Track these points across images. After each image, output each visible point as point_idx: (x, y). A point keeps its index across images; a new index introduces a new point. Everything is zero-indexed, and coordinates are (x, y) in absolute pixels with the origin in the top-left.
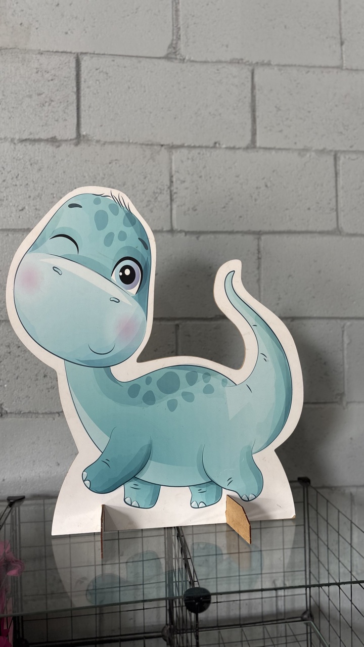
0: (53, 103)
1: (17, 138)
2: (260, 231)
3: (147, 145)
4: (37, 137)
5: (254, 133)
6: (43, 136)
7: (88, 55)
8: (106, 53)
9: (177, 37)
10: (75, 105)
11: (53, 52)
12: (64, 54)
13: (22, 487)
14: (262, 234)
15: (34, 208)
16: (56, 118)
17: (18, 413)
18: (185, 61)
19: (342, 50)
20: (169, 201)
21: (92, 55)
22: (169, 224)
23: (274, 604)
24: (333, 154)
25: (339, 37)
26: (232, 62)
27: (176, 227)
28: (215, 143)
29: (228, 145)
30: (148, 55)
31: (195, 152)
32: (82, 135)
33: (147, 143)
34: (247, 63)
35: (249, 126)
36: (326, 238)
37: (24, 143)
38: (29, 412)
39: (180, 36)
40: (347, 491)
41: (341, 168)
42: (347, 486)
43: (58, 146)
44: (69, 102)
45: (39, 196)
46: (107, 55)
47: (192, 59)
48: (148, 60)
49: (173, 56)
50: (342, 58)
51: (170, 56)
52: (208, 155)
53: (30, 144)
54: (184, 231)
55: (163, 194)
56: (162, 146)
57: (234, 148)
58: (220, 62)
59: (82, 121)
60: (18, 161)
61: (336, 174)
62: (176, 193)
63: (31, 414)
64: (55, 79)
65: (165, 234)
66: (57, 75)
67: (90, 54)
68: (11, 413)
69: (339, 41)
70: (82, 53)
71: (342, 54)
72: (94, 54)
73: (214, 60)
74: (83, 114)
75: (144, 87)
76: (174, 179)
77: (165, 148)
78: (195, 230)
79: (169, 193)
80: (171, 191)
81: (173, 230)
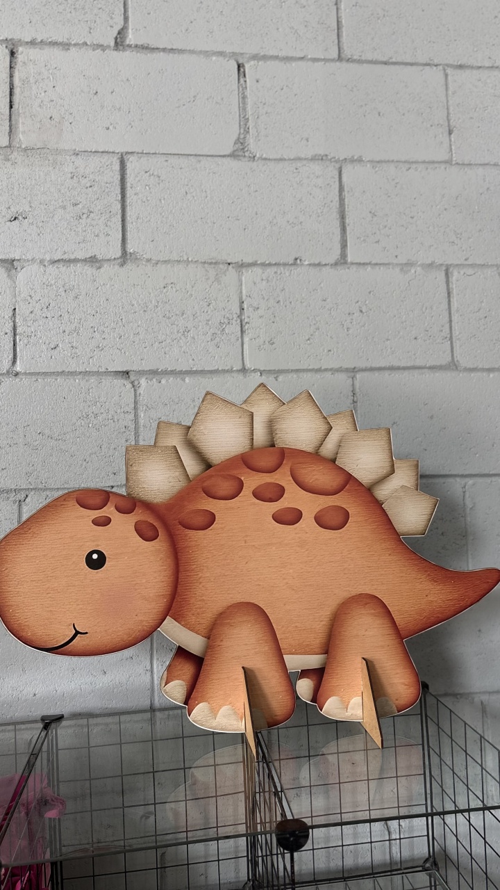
0: (92, 215)
1: (48, 259)
2: (354, 368)
3: (211, 263)
4: (73, 258)
5: (344, 245)
6: (80, 255)
7: (135, 154)
8: (157, 152)
9: (245, 130)
10: (119, 216)
11: (91, 152)
12: (105, 154)
14: (356, 372)
15: (70, 345)
16: (96, 232)
18: (256, 158)
19: (450, 140)
20: (240, 335)
21: (140, 155)
22: (241, 362)
23: (388, 850)
24: (444, 268)
25: (447, 124)
26: (314, 159)
27: (248, 365)
28: (296, 259)
29: (312, 262)
30: (209, 154)
31: (271, 271)
32: (128, 253)
33: (210, 261)
34: (333, 160)
35: (337, 237)
36: (438, 374)
37: (56, 265)
39: (248, 128)
40: (477, 699)
41: (454, 286)
42: (477, 693)
43: (100, 268)
44: (111, 213)
45: (76, 330)
46: (159, 154)
47: (264, 156)
48: (209, 158)
49: (241, 153)
50: (451, 150)
51: (236, 153)
52: (287, 274)
53: (63, 266)
54: (259, 370)
55: (232, 324)
56: (229, 264)
57: (319, 265)
58: (300, 159)
59: (129, 236)
60: (48, 287)
61: (449, 294)
62: (247, 323)
64: (94, 185)
65: (235, 375)
66: (97, 180)
67: (138, 153)
69: (447, 128)
70: (127, 153)
71: (451, 145)
72: (142, 153)
73: (292, 158)
74: (129, 227)
75: (205, 191)
76: (245, 306)
77: (233, 267)
78: (273, 369)
79: (240, 324)
80: (241, 321)
81: (245, 369)
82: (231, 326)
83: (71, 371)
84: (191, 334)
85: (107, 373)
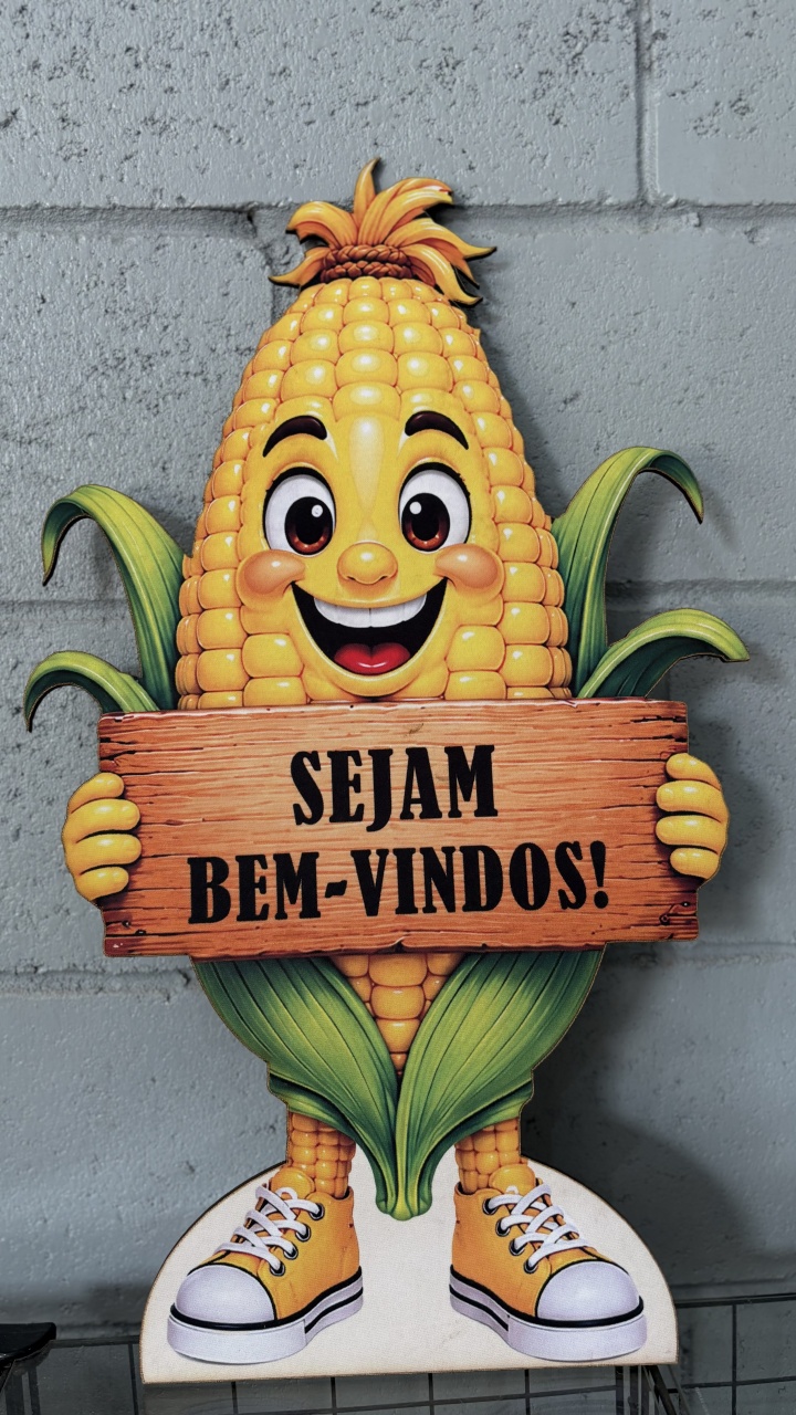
13: (51, 1256)
15: (56, 115)
17: (25, 973)
20: (631, 81)
22: (634, 175)
27: (657, 188)
38: (72, 970)
45: (76, 61)
54: (695, 206)
55: (606, 40)
62: (655, 36)
63: (77, 978)
65: (611, 223)
78: (745, 200)
79: (633, 37)
80: (637, 30)
81: (645, 202)
82: (601, 44)
83: (60, 203)
84: (463, 74)
85: (183, 213)
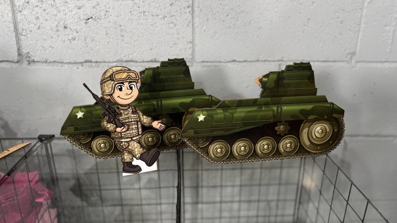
68: (37, 62)
